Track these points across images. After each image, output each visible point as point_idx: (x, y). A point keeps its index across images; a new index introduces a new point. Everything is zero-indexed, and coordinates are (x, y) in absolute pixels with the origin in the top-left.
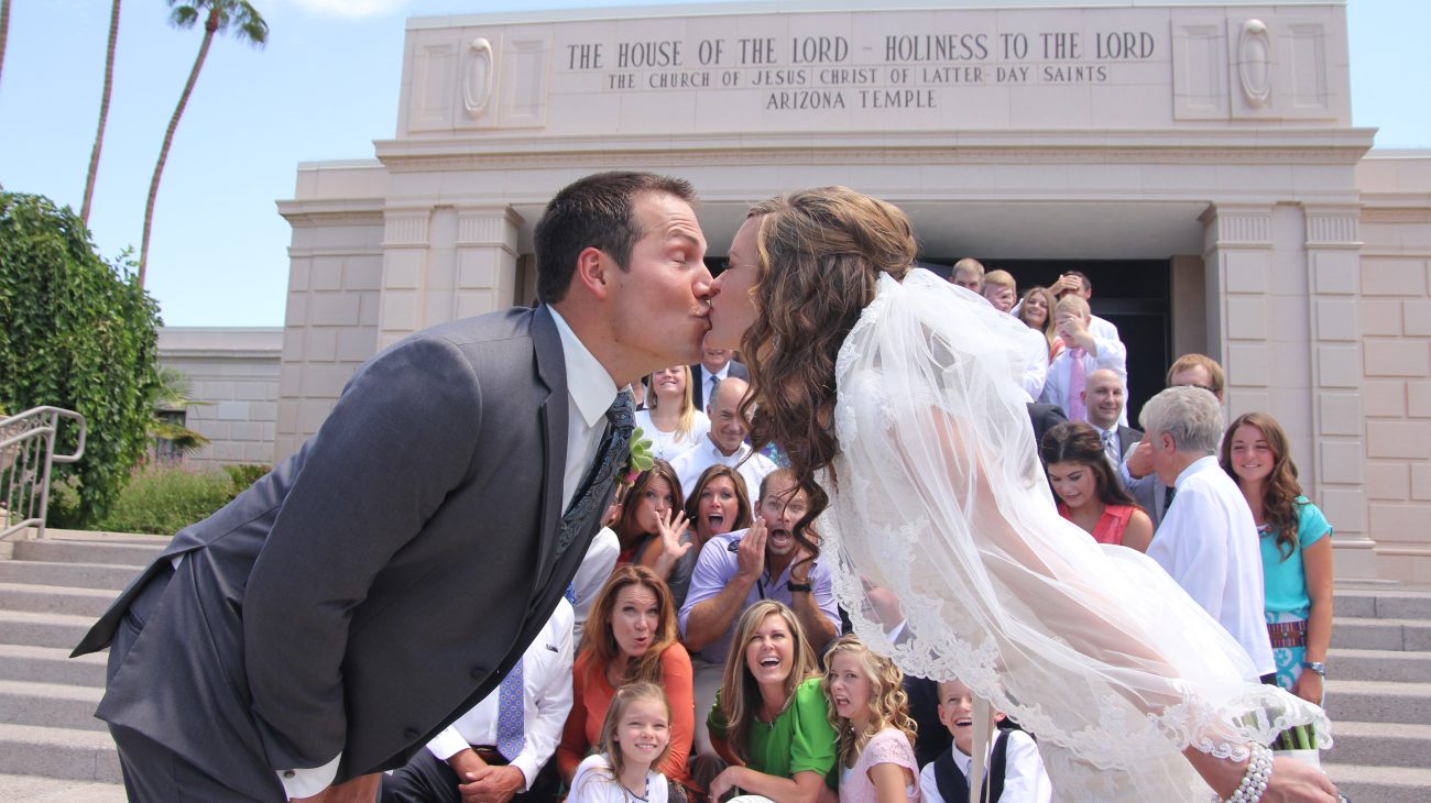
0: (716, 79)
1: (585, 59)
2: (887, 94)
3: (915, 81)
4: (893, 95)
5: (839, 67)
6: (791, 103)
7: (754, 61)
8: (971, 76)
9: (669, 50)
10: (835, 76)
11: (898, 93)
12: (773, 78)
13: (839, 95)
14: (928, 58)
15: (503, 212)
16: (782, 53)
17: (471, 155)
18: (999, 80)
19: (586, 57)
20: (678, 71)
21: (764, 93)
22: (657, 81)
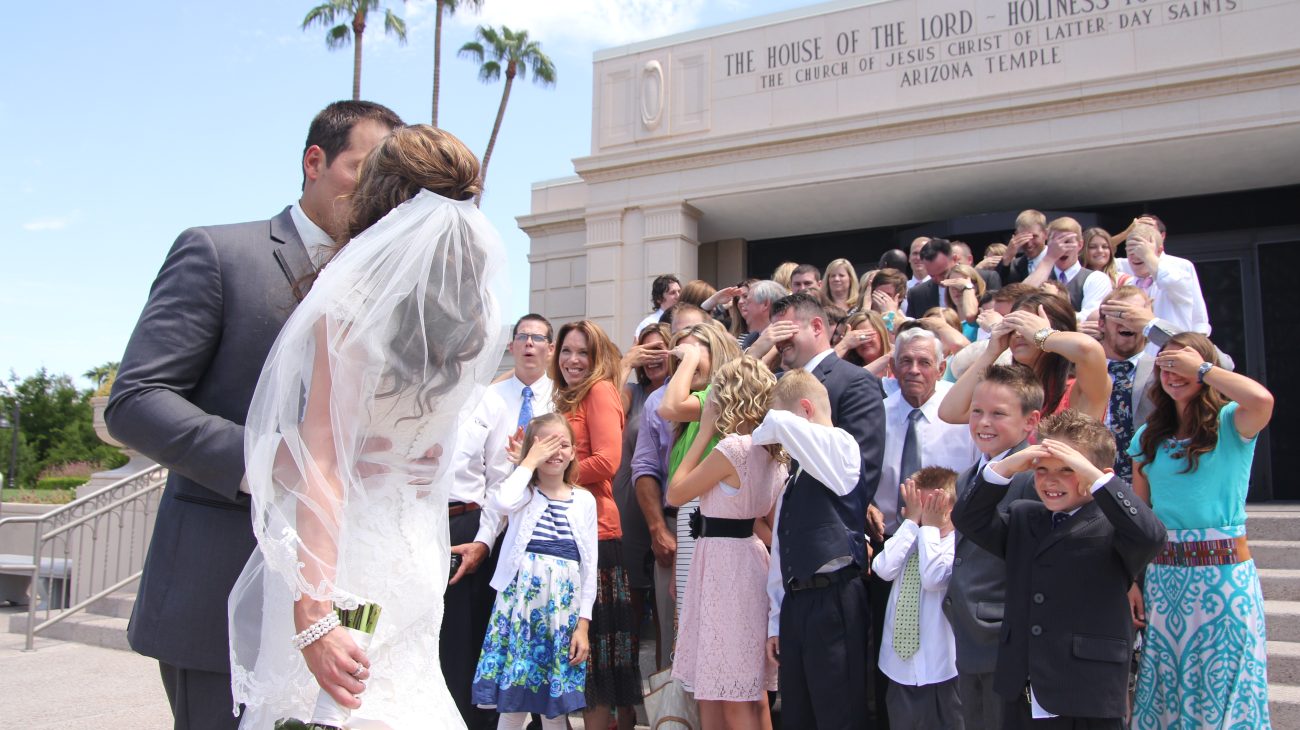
0: (854, 66)
1: (740, 66)
2: (1012, 57)
3: (1038, 41)
4: (1017, 57)
5: (965, 38)
6: (922, 79)
7: (887, 45)
8: (1094, 27)
9: (811, 47)
10: (961, 48)
11: (1022, 55)
12: (905, 58)
13: (967, 65)
14: (1050, 17)
15: (680, 208)
16: (912, 36)
17: (650, 162)
18: (1122, 27)
19: (740, 63)
20: (820, 64)
21: (897, 73)
22: (802, 76)
